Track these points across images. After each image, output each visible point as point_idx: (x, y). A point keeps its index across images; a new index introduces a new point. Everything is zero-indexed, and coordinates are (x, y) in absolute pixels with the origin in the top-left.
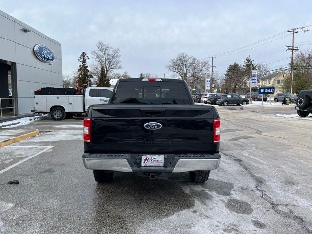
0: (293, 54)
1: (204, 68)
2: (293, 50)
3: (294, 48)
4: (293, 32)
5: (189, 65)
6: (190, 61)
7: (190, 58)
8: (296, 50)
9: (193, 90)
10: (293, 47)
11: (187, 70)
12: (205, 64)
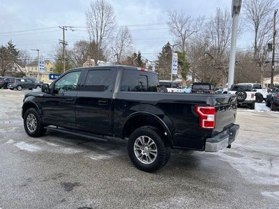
0: (64, 47)
3: (65, 43)
4: (64, 29)
10: (64, 41)
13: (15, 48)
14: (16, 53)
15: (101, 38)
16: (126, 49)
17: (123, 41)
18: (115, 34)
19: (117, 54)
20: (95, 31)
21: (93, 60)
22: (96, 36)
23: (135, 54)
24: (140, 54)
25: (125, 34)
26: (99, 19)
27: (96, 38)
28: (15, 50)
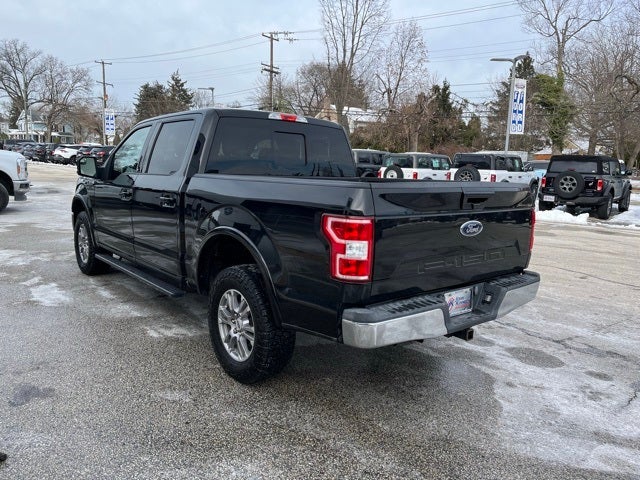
0: (271, 79)
1: (78, 84)
2: (272, 72)
3: (274, 70)
4: (272, 39)
5: (32, 72)
6: (36, 63)
7: (34, 55)
8: (277, 73)
9: (53, 134)
10: (272, 66)
11: (26, 85)
12: (80, 76)
13: (185, 87)
14: (186, 98)
15: (353, 55)
16: (411, 77)
17: (403, 58)
18: (385, 42)
19: (389, 91)
20: (339, 37)
21: (334, 107)
22: (341, 49)
23: (436, 88)
24: (446, 88)
25: (410, 39)
26: (350, 8)
27: (341, 54)
28: (185, 91)
